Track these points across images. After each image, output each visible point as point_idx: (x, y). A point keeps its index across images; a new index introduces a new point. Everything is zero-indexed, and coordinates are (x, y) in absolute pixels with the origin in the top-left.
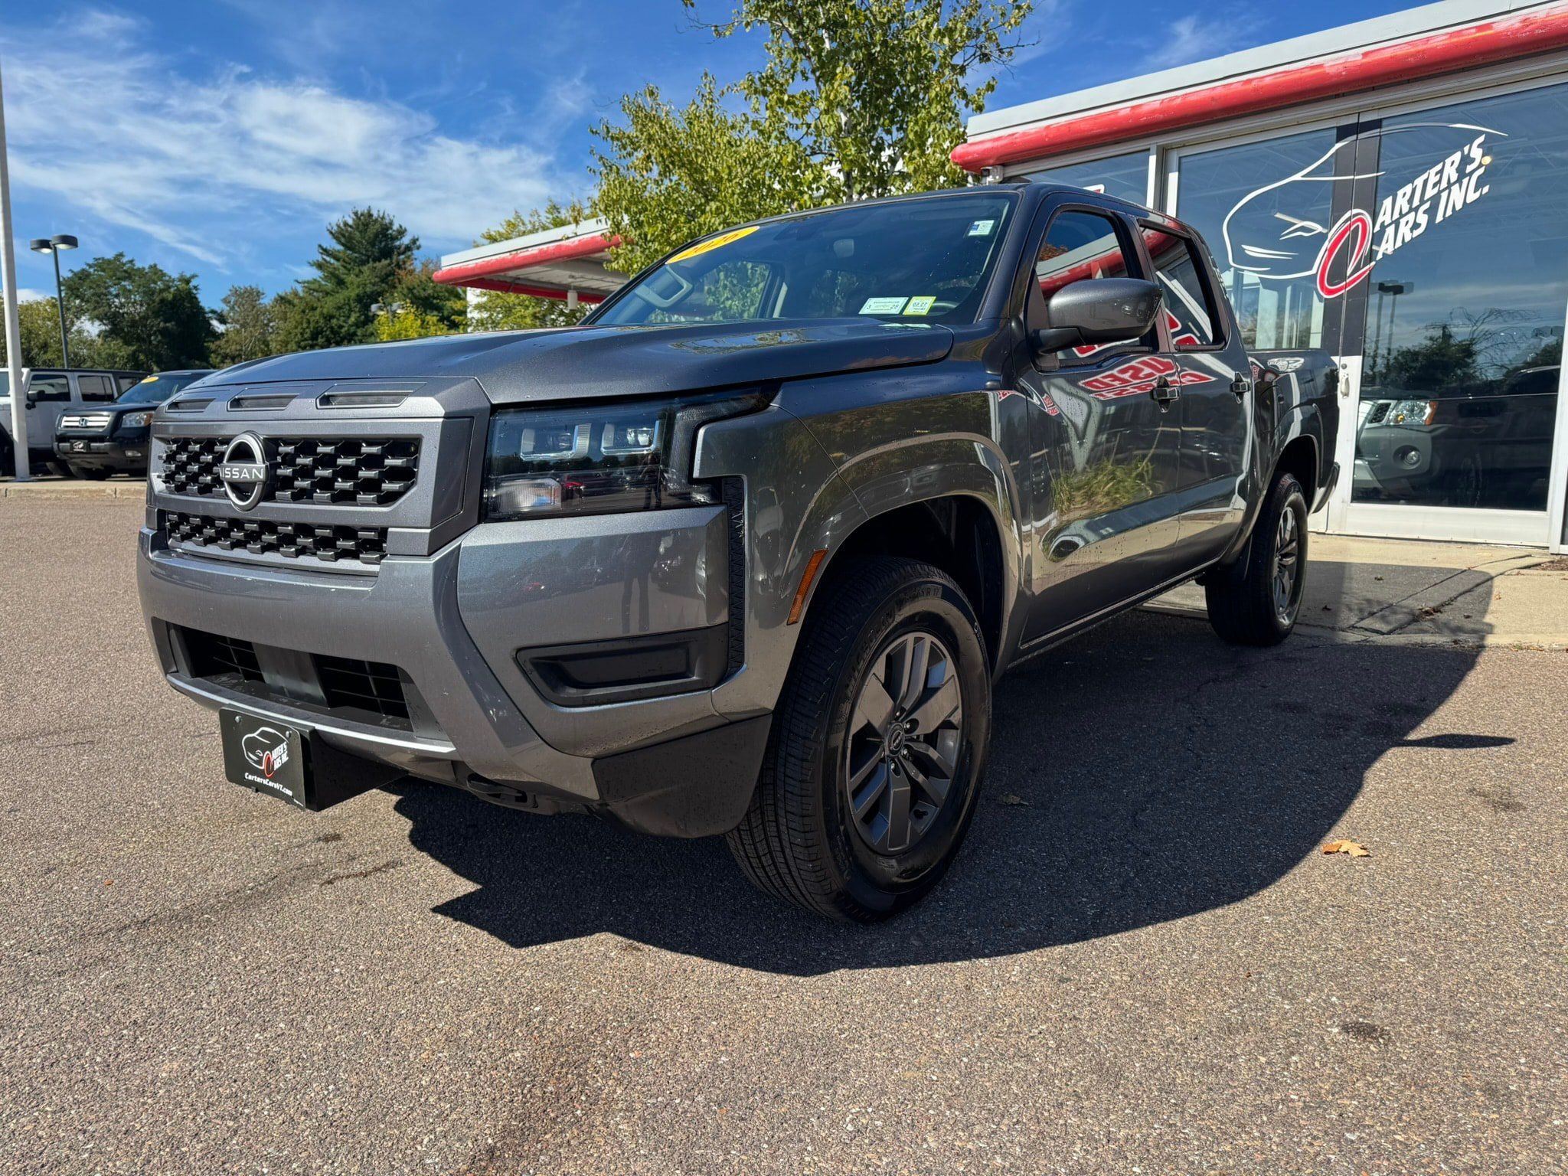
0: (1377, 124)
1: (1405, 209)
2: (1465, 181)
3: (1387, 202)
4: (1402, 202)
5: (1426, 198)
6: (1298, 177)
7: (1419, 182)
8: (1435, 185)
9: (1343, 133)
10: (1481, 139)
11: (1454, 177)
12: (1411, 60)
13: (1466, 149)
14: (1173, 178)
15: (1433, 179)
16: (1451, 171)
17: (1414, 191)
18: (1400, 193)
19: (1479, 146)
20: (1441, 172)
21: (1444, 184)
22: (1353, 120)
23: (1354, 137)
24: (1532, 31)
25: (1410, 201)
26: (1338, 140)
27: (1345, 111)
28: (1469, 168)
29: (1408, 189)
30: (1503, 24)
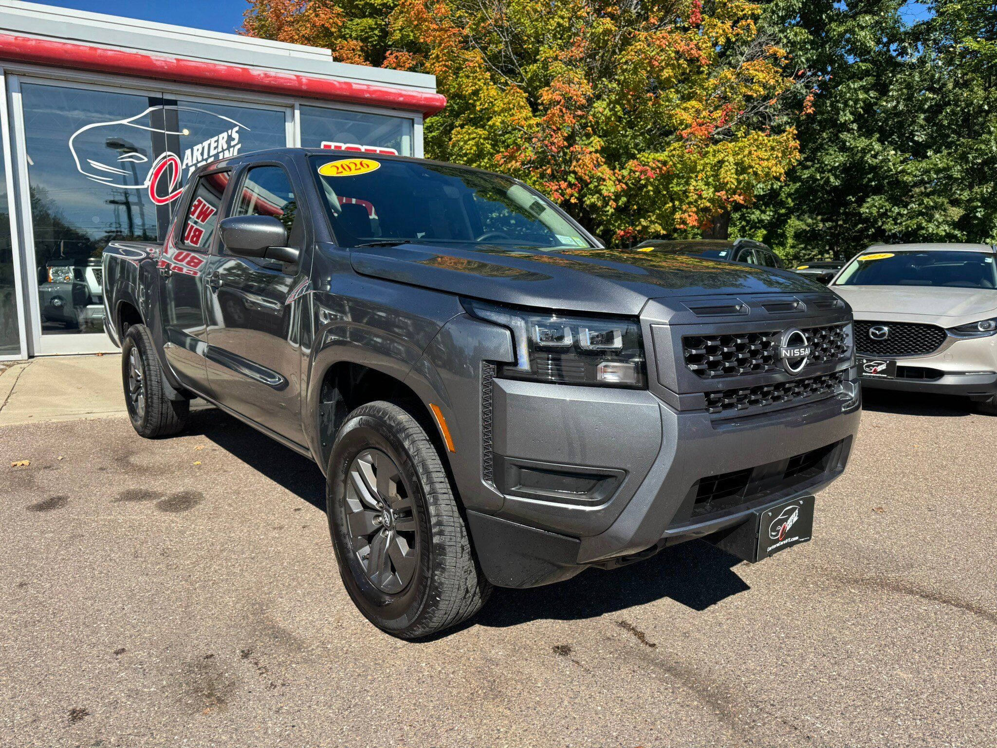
0: (174, 103)
2: (231, 149)
3: (188, 152)
4: (197, 154)
5: (211, 155)
6: (125, 122)
7: (206, 144)
8: (215, 148)
9: (153, 102)
10: (237, 129)
11: (225, 147)
12: (208, 74)
13: (230, 132)
14: (17, 98)
15: (213, 145)
16: (223, 143)
17: (203, 148)
18: (195, 148)
19: (236, 132)
20: (217, 141)
21: (220, 149)
22: (159, 96)
23: (161, 107)
24: (270, 81)
25: (202, 154)
26: (150, 106)
27: (156, 89)
28: (233, 143)
29: (200, 146)
30: (255, 72)
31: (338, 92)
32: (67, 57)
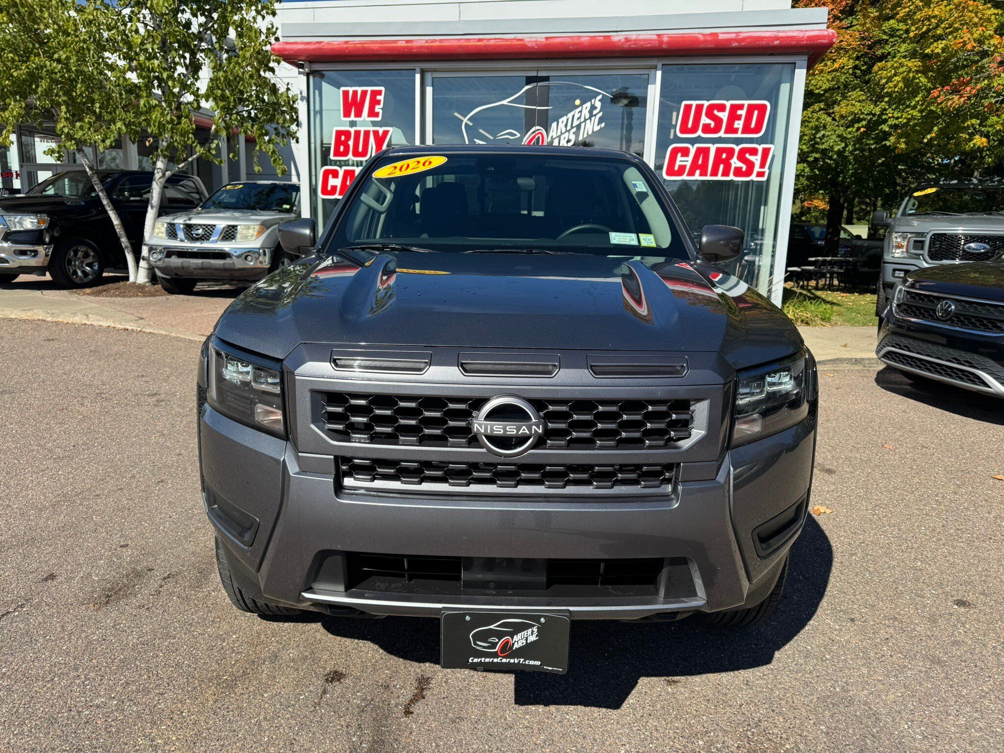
0: (546, 79)
1: (564, 130)
2: (593, 118)
3: (554, 125)
4: (562, 126)
5: (574, 125)
6: (505, 102)
7: (570, 115)
8: (578, 119)
9: (529, 80)
10: (600, 97)
11: (587, 116)
13: (593, 101)
14: (429, 89)
15: (577, 115)
16: (586, 113)
17: (568, 120)
18: (560, 120)
19: (599, 100)
20: (581, 112)
21: (582, 119)
22: (534, 74)
23: (535, 84)
24: (630, 45)
25: (566, 126)
26: (527, 84)
27: (531, 68)
28: (595, 112)
29: (564, 119)
30: (617, 38)
31: (702, 46)
32: (461, 51)
